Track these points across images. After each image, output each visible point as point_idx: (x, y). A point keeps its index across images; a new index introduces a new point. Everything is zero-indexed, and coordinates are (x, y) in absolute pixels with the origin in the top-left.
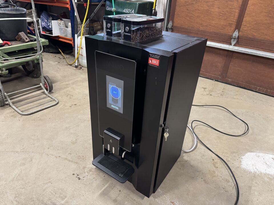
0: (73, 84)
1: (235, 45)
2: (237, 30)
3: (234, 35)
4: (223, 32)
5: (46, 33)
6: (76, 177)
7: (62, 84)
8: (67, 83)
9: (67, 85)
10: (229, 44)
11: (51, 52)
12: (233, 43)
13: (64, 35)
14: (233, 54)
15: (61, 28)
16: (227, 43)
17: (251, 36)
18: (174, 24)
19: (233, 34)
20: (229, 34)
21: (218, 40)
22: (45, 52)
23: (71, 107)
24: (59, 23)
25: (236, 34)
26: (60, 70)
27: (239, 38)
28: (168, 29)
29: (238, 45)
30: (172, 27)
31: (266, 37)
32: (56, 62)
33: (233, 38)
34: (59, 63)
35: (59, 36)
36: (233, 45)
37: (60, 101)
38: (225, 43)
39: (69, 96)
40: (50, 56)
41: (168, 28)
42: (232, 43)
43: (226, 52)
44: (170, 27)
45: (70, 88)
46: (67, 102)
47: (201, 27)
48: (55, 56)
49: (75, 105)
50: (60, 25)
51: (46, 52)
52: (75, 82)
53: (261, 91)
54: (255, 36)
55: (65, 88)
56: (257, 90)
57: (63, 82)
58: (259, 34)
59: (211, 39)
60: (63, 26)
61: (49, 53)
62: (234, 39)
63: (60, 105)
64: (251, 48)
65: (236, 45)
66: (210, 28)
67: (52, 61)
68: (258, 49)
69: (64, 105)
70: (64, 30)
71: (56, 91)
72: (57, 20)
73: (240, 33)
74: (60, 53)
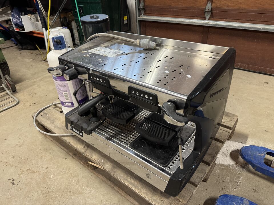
0: (40, 81)
1: (209, 19)
2: (210, 2)
3: (207, 8)
4: (195, 6)
5: (20, 30)
6: (11, 182)
7: (29, 82)
8: (35, 80)
9: (35, 82)
10: (203, 18)
11: (29, 48)
12: (208, 17)
13: (37, 30)
14: (209, 30)
15: (32, 23)
16: (201, 17)
17: (225, 7)
18: (145, 3)
19: (206, 6)
20: (202, 7)
21: (192, 16)
22: (23, 49)
23: (30, 106)
24: (29, 18)
25: (209, 6)
26: (33, 67)
27: (212, 10)
28: (141, 10)
29: (212, 19)
30: (144, 7)
31: (241, 5)
32: (32, 59)
33: (206, 12)
34: (34, 59)
35: (32, 31)
36: (207, 19)
37: (21, 101)
38: (199, 18)
39: (32, 94)
40: (28, 53)
41: (140, 8)
42: (206, 17)
43: (202, 28)
44: (142, 8)
45: (36, 85)
46: (28, 102)
47: (172, 3)
48: (33, 53)
49: (35, 103)
50: (31, 20)
51: (25, 50)
52: (44, 78)
53: (243, 67)
54: (229, 6)
55: (31, 86)
56: (239, 67)
57: (31, 80)
58: (233, 3)
59: (184, 15)
60: (34, 21)
61: (27, 50)
62: (208, 12)
63: (20, 105)
64: (227, 20)
65: (211, 19)
66: (181, 3)
67: (27, 58)
68: (234, 20)
69: (24, 105)
70: (35, 25)
71: (21, 91)
72: (27, 15)
73: (213, 5)
74: (37, 49)
